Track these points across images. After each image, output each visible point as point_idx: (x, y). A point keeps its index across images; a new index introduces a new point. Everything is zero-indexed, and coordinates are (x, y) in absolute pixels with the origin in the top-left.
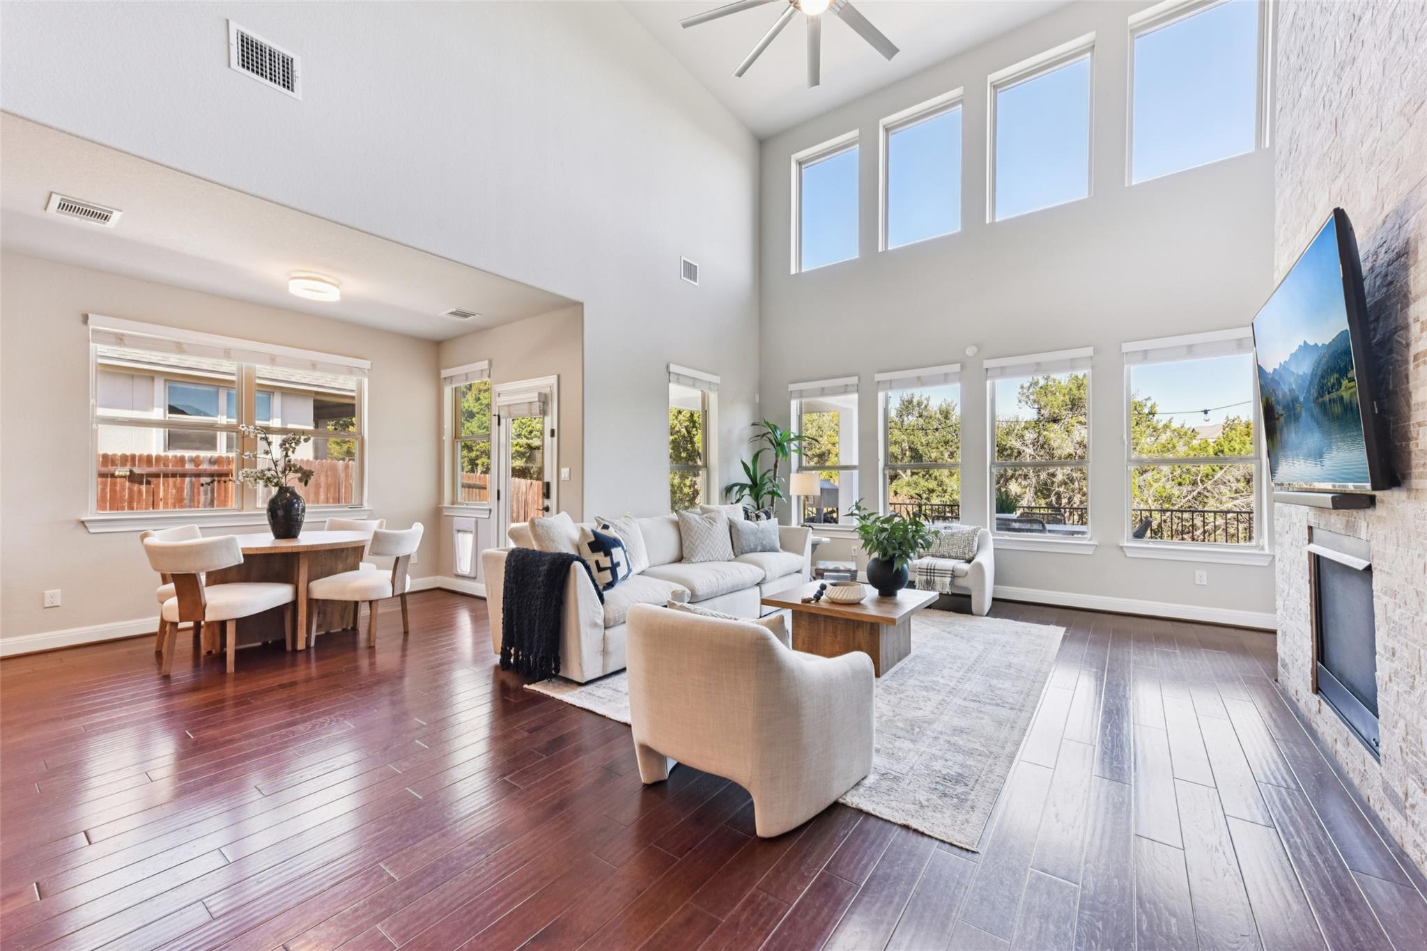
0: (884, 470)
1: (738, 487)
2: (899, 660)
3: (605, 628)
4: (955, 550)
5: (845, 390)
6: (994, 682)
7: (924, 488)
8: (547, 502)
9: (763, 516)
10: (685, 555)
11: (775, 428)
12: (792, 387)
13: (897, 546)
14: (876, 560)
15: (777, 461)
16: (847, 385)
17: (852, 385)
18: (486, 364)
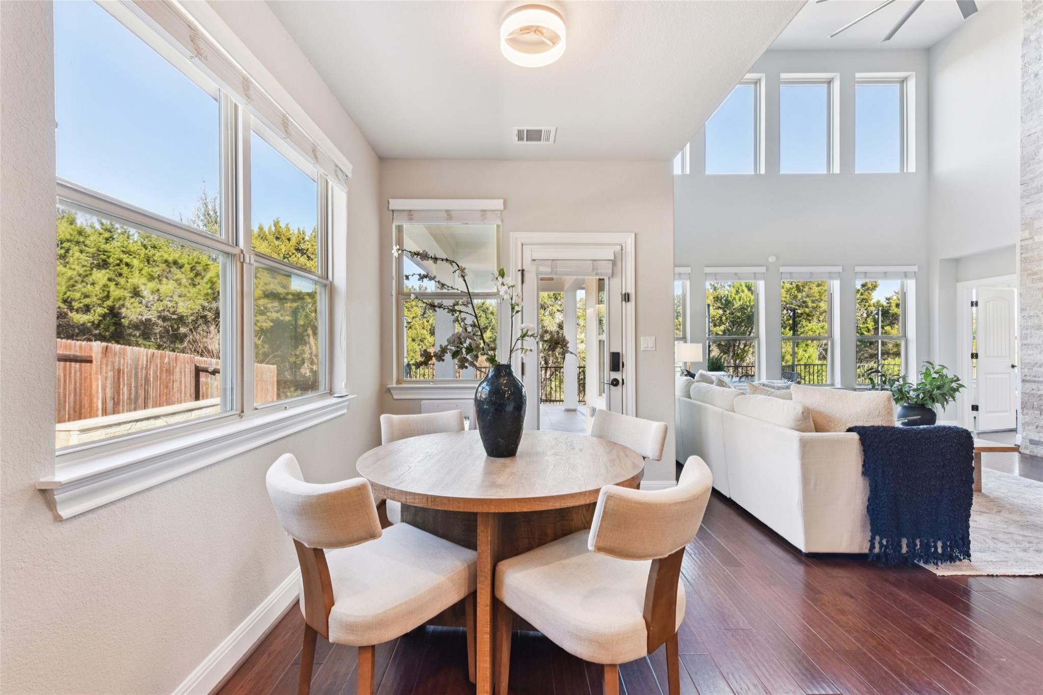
17: (686, 274)
18: (498, 204)
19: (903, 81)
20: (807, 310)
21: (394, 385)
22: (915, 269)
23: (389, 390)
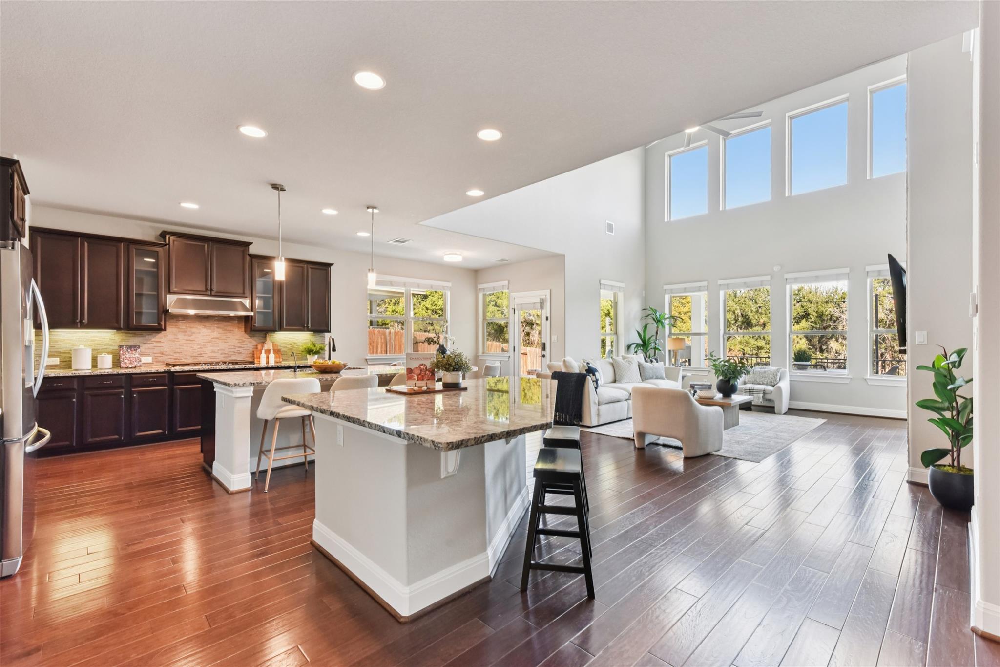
0: (724, 335)
1: (635, 345)
2: (733, 426)
3: (599, 405)
4: (766, 380)
5: (699, 289)
6: (778, 434)
7: (754, 346)
8: (544, 353)
9: (654, 361)
10: (617, 379)
11: (655, 311)
12: (665, 287)
13: (732, 373)
14: (721, 380)
15: (657, 330)
16: (700, 287)
18: (507, 283)
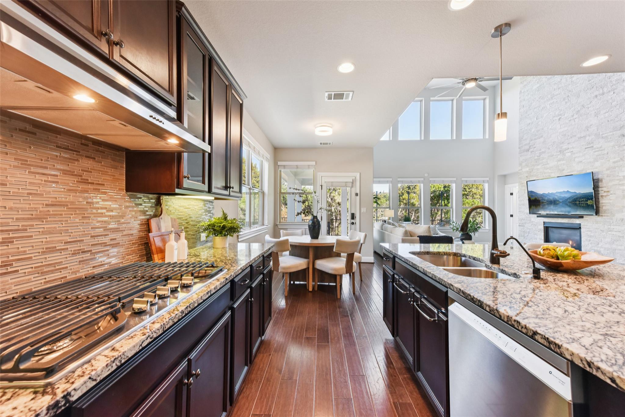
8: (353, 221)
16: (388, 181)
17: (390, 181)
18: (314, 163)
19: (484, 99)
20: (466, 193)
21: (278, 223)
22: (488, 179)
23: (277, 225)
